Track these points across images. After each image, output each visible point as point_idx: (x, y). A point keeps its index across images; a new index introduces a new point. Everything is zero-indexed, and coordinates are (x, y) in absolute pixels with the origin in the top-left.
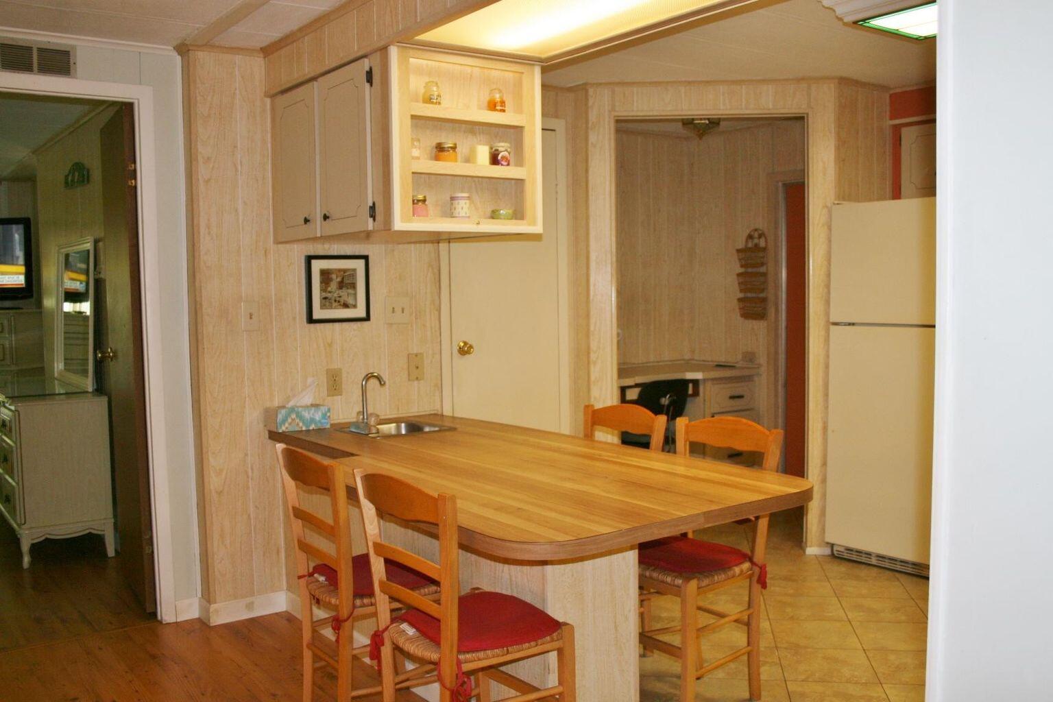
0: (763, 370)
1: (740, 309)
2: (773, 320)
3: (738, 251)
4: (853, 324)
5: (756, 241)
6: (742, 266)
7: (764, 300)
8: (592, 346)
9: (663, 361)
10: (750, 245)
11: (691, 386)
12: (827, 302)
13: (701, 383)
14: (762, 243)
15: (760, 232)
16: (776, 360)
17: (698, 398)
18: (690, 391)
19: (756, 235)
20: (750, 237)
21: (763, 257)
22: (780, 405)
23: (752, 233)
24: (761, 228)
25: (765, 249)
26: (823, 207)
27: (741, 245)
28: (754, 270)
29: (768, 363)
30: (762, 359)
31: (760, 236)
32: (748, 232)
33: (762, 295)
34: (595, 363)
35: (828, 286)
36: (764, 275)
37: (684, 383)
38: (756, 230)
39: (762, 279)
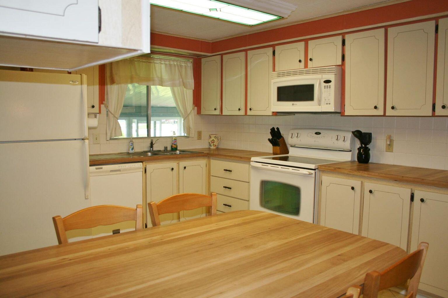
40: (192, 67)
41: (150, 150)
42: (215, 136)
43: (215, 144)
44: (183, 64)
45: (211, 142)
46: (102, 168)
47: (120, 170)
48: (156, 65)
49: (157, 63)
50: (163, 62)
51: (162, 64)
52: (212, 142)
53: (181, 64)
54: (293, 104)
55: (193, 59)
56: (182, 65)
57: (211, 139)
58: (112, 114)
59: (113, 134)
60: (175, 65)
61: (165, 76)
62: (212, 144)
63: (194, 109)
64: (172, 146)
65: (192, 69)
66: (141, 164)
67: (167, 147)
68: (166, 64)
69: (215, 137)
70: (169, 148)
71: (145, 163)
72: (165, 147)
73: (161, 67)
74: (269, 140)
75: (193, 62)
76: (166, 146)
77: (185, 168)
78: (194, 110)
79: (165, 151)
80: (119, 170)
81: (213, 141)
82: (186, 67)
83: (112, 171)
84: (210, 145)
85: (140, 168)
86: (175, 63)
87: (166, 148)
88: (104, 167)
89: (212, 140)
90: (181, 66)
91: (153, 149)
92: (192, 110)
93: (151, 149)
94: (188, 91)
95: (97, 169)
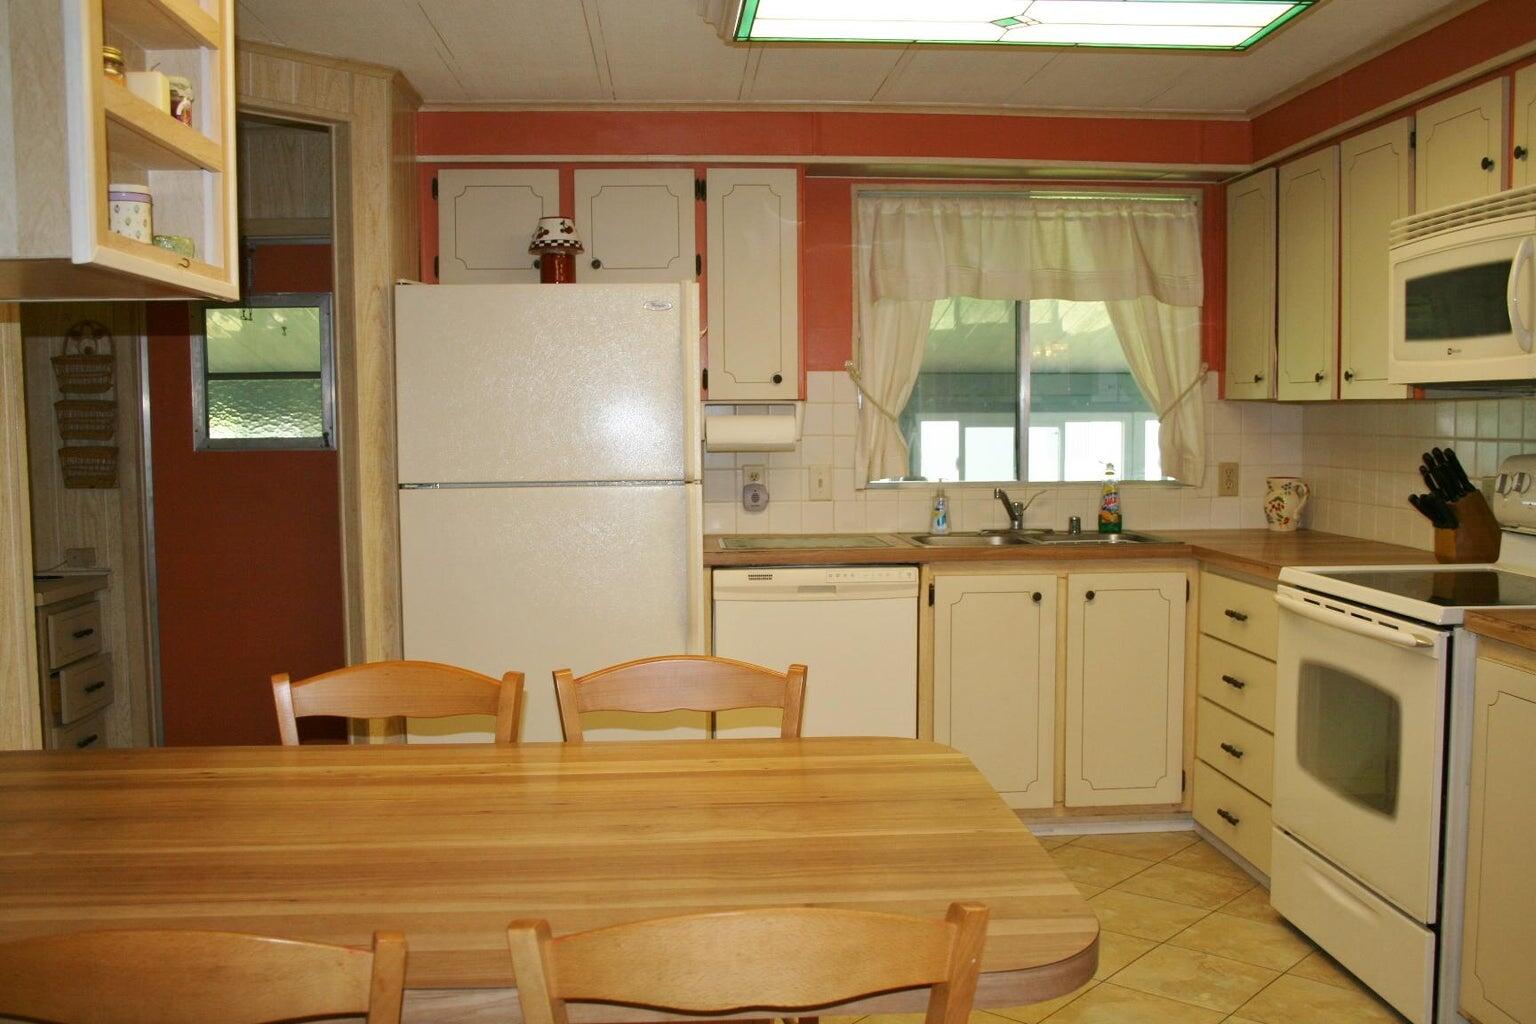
0: (117, 581)
1: (64, 468)
3: (54, 361)
5: (88, 343)
7: (114, 452)
14: (103, 350)
15: (96, 327)
19: (88, 331)
20: (73, 336)
21: (106, 374)
23: (77, 330)
24: (99, 320)
26: (374, 289)
28: (84, 397)
30: (110, 559)
31: (96, 335)
32: (68, 325)
33: (111, 443)
36: (113, 405)
38: (86, 323)
39: (109, 413)
40: (1195, 221)
41: (1012, 528)
42: (1287, 481)
43: (1284, 513)
44: (1157, 215)
45: (1270, 507)
46: (769, 577)
47: (835, 587)
48: (1047, 226)
49: (1050, 219)
50: (1072, 214)
51: (1071, 219)
52: (1273, 506)
53: (1149, 214)
54: (1450, 351)
55: (1199, 191)
56: (1153, 217)
57: (1273, 496)
58: (874, 403)
59: (877, 470)
60: (1120, 217)
61: (1083, 260)
62: (1274, 514)
63: (1203, 379)
64: (1100, 517)
65: (1196, 227)
66: (914, 571)
67: (1078, 520)
68: (1085, 220)
69: (1286, 487)
70: (1090, 524)
71: (931, 569)
72: (1071, 520)
73: (1064, 231)
74: (1413, 499)
75: (1200, 203)
76: (1075, 514)
77: (1090, 596)
78: (1202, 384)
79: (1070, 532)
80: (832, 589)
81: (1276, 504)
82: (1168, 222)
83: (803, 589)
84: (1269, 520)
85: (905, 586)
86: (1125, 214)
87: (1075, 523)
88: (776, 573)
89: (1275, 500)
90: (1149, 222)
91: (1020, 525)
92: (1197, 381)
93: (1016, 523)
94: (1179, 313)
95: (752, 577)
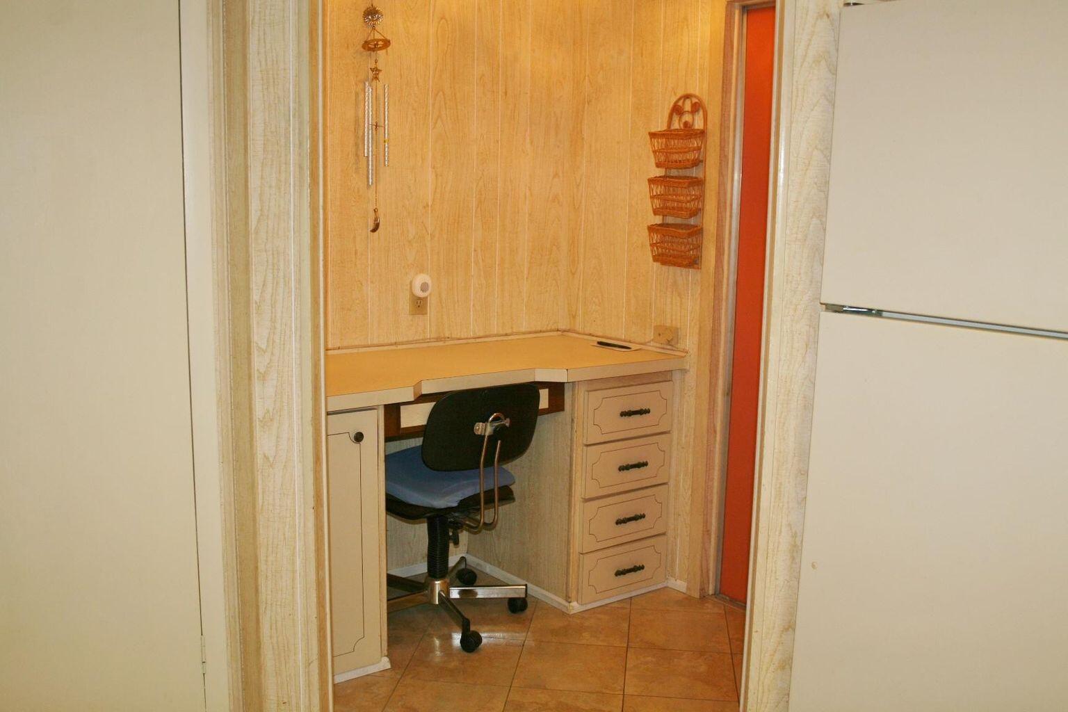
0: (691, 361)
1: (652, 245)
2: (712, 269)
3: (653, 135)
4: (879, 313)
5: (687, 118)
6: (658, 165)
7: (697, 231)
8: (255, 338)
9: (517, 334)
10: (676, 125)
11: (544, 394)
12: (818, 254)
13: (566, 386)
14: (698, 124)
15: (695, 100)
16: (714, 345)
17: (562, 413)
18: (544, 403)
19: (688, 106)
20: (677, 110)
21: (699, 149)
22: (718, 428)
23: (680, 103)
24: (697, 93)
25: (702, 133)
26: (820, 16)
27: (660, 125)
28: (682, 173)
29: (699, 349)
30: (690, 342)
31: (696, 108)
32: (674, 100)
33: (692, 221)
34: (263, 377)
35: (821, 214)
36: (699, 182)
37: (529, 391)
38: (687, 97)
39: (694, 191)
